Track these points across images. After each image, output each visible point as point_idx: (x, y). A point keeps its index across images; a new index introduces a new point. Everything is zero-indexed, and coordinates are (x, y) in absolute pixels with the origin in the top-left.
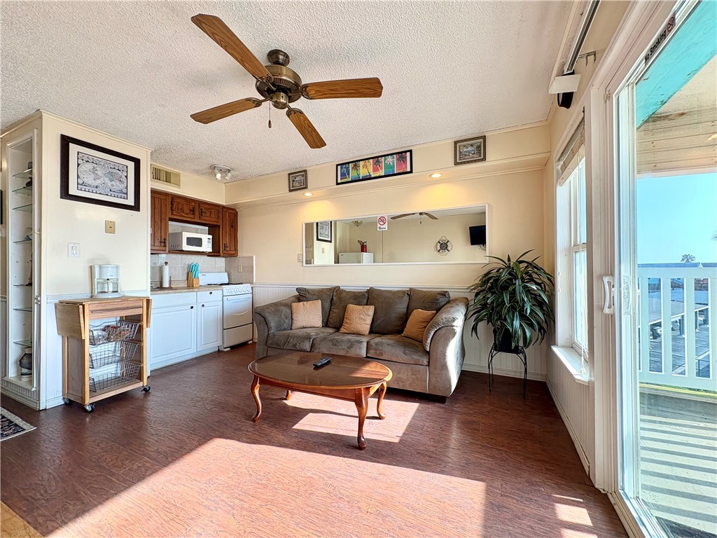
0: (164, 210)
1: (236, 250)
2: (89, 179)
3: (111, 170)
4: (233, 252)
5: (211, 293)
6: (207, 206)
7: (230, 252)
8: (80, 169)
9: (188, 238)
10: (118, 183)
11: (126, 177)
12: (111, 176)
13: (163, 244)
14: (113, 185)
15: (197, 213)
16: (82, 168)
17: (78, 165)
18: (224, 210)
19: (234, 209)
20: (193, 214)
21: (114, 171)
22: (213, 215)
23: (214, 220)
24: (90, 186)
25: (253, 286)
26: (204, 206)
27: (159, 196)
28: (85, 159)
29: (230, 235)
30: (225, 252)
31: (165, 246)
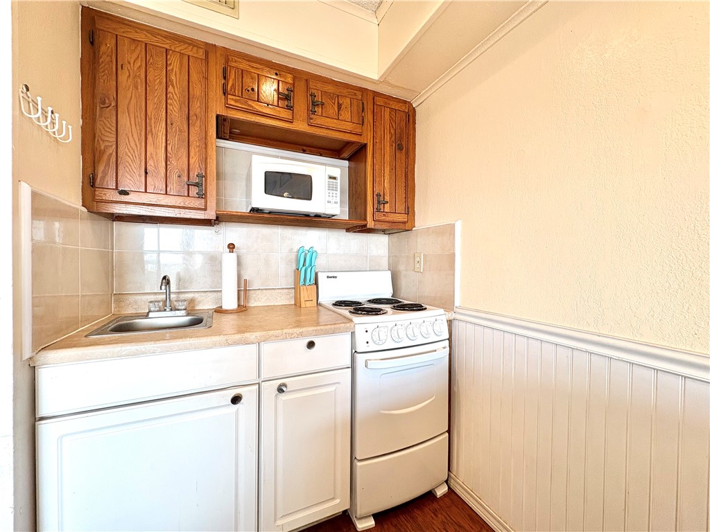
0: (197, 90)
1: (409, 210)
4: (402, 218)
5: (311, 345)
6: (330, 89)
7: (392, 217)
9: (268, 175)
13: (194, 191)
15: (301, 104)
18: (379, 101)
19: (405, 102)
20: (290, 108)
22: (346, 115)
23: (349, 126)
25: (451, 316)
26: (319, 85)
27: (180, 48)
29: (394, 169)
30: (379, 216)
31: (202, 195)
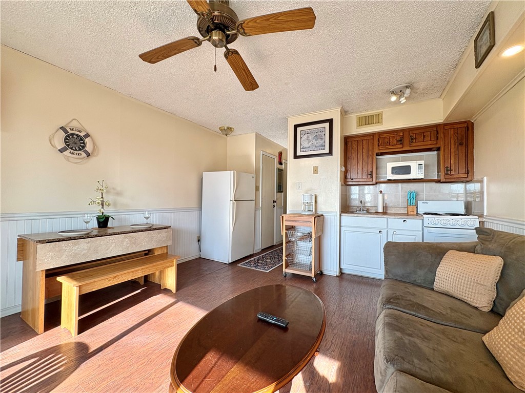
2: (306, 144)
3: (316, 134)
4: (463, 175)
5: (405, 221)
6: (420, 131)
7: (457, 176)
8: (302, 140)
9: (393, 168)
10: (320, 141)
11: (325, 134)
12: (316, 138)
13: (369, 176)
14: (317, 143)
15: (406, 141)
16: (303, 138)
17: (301, 138)
18: (448, 127)
19: (467, 121)
20: (401, 143)
21: (318, 134)
22: (428, 138)
24: (306, 148)
28: (304, 133)
29: (458, 155)
30: (447, 176)
31: (372, 177)
